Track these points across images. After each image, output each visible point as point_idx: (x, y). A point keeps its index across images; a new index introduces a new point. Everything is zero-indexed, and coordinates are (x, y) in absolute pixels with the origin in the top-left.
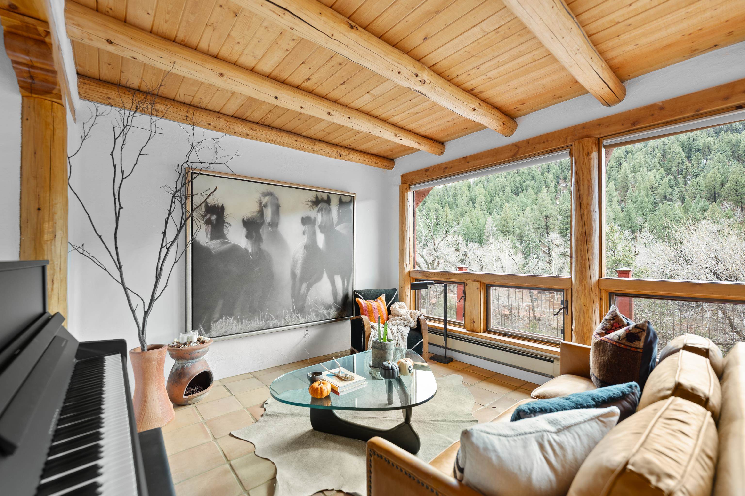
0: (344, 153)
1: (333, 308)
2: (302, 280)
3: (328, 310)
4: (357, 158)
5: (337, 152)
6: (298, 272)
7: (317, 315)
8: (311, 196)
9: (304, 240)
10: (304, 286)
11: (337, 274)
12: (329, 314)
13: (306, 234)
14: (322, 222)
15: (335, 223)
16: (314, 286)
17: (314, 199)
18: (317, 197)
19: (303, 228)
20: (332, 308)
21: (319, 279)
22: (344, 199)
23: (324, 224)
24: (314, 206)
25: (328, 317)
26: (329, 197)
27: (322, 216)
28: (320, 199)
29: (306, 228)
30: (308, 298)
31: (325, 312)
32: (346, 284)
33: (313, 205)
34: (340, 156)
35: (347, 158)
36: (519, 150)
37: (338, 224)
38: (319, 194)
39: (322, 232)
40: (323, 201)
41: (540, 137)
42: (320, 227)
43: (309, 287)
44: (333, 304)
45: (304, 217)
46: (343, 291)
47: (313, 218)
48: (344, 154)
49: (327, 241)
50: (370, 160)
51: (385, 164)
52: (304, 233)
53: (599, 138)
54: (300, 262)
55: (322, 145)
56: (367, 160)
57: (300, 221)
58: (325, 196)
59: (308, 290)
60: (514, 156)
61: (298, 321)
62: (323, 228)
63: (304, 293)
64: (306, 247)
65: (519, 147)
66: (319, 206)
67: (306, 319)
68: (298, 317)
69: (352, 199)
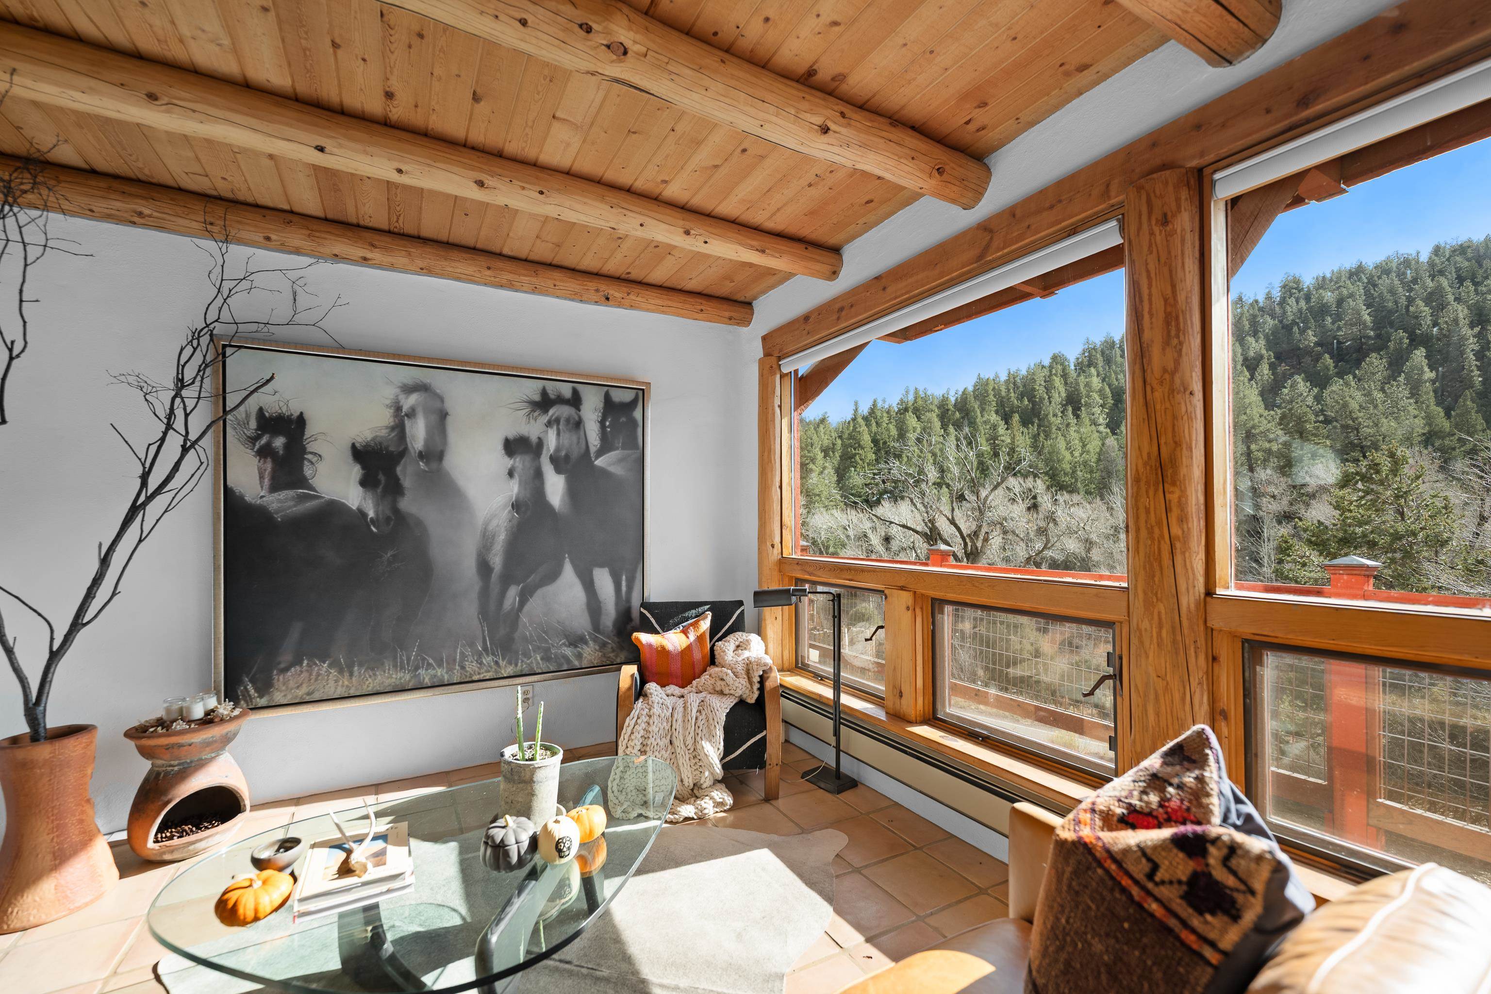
0: (615, 292)
1: (591, 643)
2: (507, 580)
3: (576, 647)
4: (653, 302)
5: (597, 291)
6: (497, 561)
7: (546, 658)
8: (531, 389)
9: (514, 489)
10: (513, 593)
11: (601, 566)
12: (579, 656)
13: (516, 475)
14: (558, 449)
15: (593, 450)
16: (539, 592)
17: (537, 398)
18: (544, 393)
19: (509, 462)
20: (586, 643)
21: (553, 575)
22: (619, 396)
23: (563, 453)
24: (536, 414)
25: (577, 663)
26: (575, 392)
27: (558, 434)
28: (552, 396)
29: (519, 462)
30: (524, 619)
31: (568, 652)
32: (624, 588)
33: (533, 411)
34: (608, 299)
35: (626, 302)
36: (991, 238)
37: (600, 453)
38: (550, 387)
39: (558, 471)
40: (560, 400)
41: (1042, 193)
42: (554, 460)
43: (524, 597)
44: (590, 634)
45: (511, 436)
46: (617, 604)
47: (534, 439)
48: (617, 294)
49: (573, 492)
50: (687, 306)
51: (727, 314)
52: (511, 474)
53: (1200, 171)
54: (502, 537)
55: (557, 274)
56: (680, 305)
57: (500, 447)
58: (566, 391)
59: (523, 602)
60: (980, 257)
61: (496, 672)
62: (559, 463)
63: (513, 608)
64: (516, 506)
65: (991, 231)
66: (551, 412)
67: (519, 667)
68: (497, 663)
69: (641, 395)
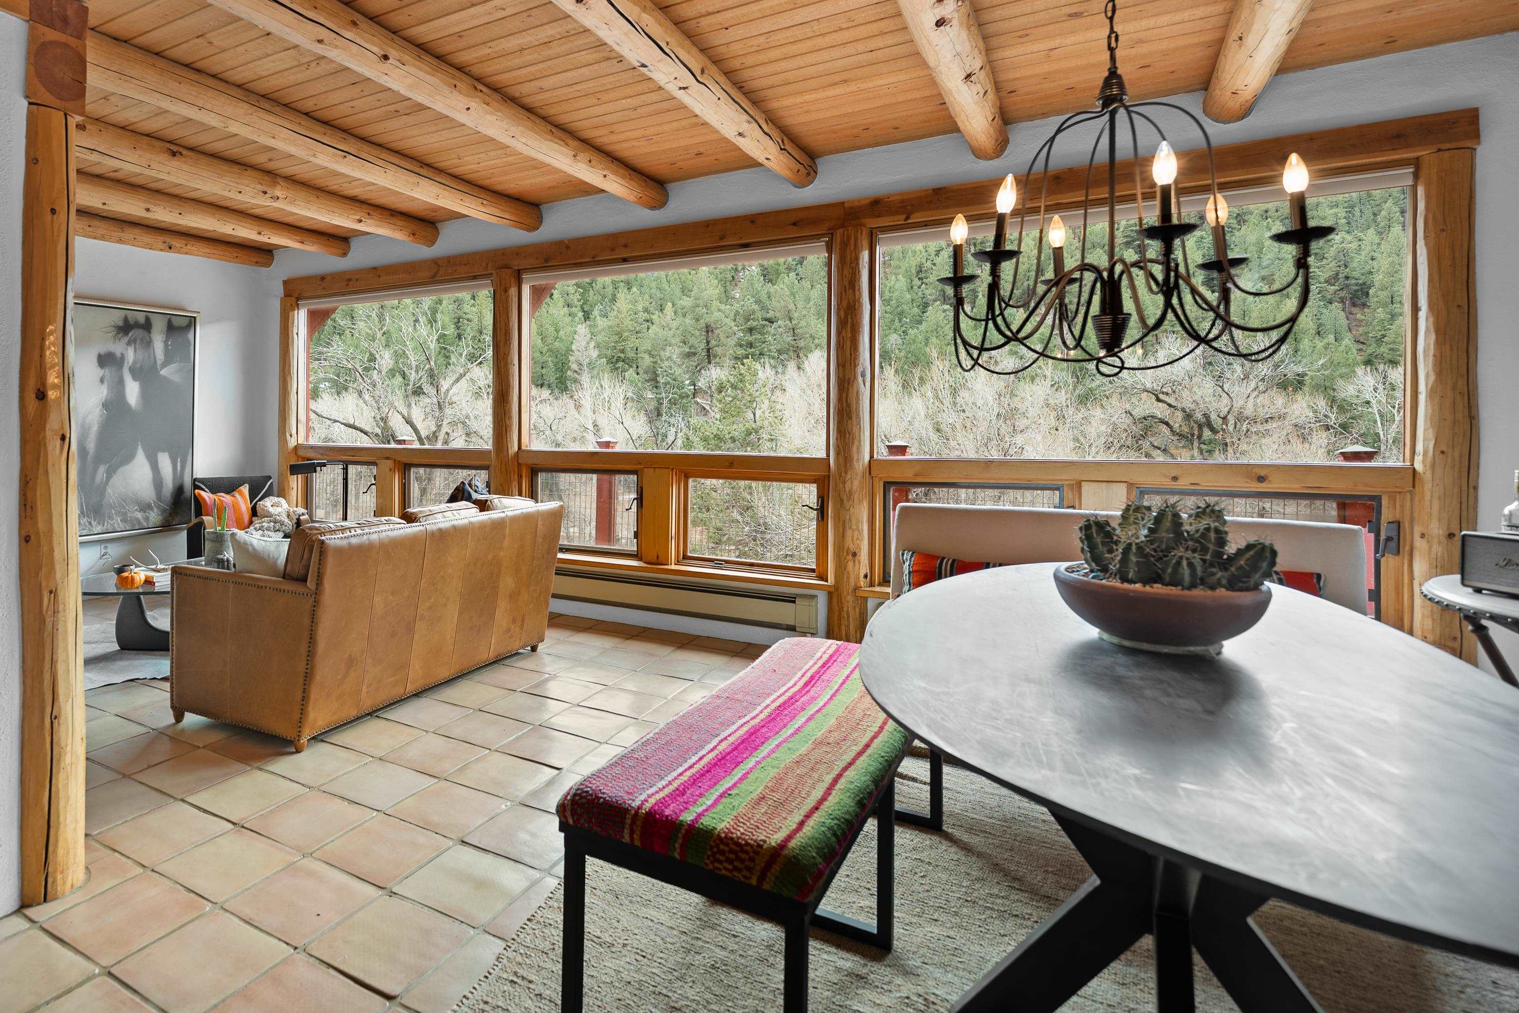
0: (177, 243)
1: (155, 510)
2: (99, 459)
3: (145, 512)
4: (202, 250)
5: (164, 242)
6: (91, 446)
7: (124, 520)
8: (116, 317)
9: (103, 392)
10: (102, 470)
11: (163, 451)
12: (147, 519)
13: (106, 383)
14: (135, 362)
15: (159, 363)
16: (120, 470)
17: (121, 323)
18: (126, 320)
19: (100, 372)
20: (152, 509)
21: (129, 458)
22: (176, 322)
23: (139, 365)
24: (120, 335)
25: (145, 524)
26: (148, 319)
27: (135, 351)
28: (132, 323)
29: (107, 372)
30: (109, 490)
31: (139, 515)
32: (179, 468)
33: (118, 333)
34: (170, 248)
35: (184, 250)
37: (165, 364)
38: (130, 315)
39: (135, 378)
40: (137, 325)
42: (132, 370)
43: (110, 473)
44: (155, 502)
45: (102, 353)
46: (174, 480)
47: (118, 354)
48: (177, 245)
49: (145, 394)
50: (227, 254)
51: (254, 259)
52: (102, 381)
54: (95, 428)
55: (137, 230)
56: (222, 253)
57: (95, 360)
58: (141, 318)
59: (108, 479)
61: (90, 530)
62: (136, 373)
63: (102, 482)
64: (106, 405)
66: (130, 335)
67: (105, 527)
68: (90, 523)
69: (192, 322)
